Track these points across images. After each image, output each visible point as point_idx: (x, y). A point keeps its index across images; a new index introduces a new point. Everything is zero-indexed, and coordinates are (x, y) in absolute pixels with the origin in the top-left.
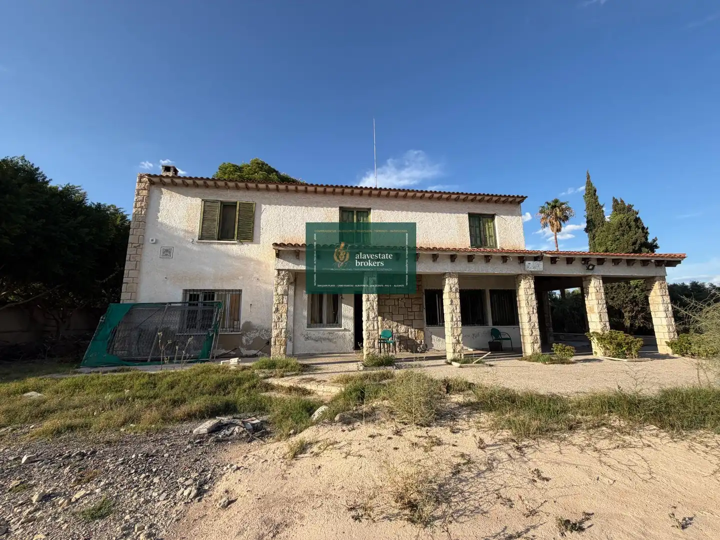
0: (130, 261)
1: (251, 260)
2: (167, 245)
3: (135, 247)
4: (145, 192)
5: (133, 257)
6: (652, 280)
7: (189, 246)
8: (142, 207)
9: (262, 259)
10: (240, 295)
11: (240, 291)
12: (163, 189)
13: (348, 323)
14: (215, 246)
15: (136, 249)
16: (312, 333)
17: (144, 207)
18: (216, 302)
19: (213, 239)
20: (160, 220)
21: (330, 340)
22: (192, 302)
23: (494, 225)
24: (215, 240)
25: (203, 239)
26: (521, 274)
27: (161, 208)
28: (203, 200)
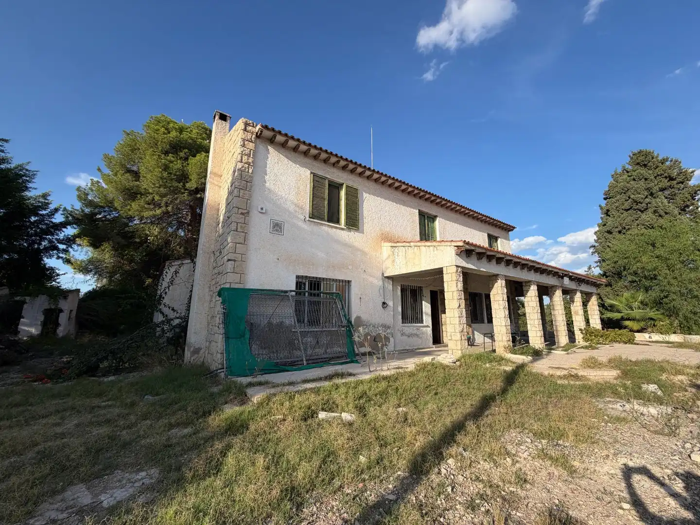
0: (237, 231)
1: (358, 250)
2: (278, 218)
3: (242, 214)
4: (251, 146)
5: (241, 227)
6: (590, 295)
7: (301, 224)
8: (249, 164)
9: (366, 250)
10: (349, 286)
11: (349, 282)
12: (269, 147)
13: (427, 320)
14: (325, 228)
15: (244, 216)
16: (406, 329)
17: (252, 164)
18: (336, 293)
19: (323, 219)
20: (267, 185)
21: (417, 335)
22: (313, 291)
23: (497, 245)
24: (325, 221)
25: (314, 218)
26: (557, 286)
27: (268, 170)
28: (311, 173)
